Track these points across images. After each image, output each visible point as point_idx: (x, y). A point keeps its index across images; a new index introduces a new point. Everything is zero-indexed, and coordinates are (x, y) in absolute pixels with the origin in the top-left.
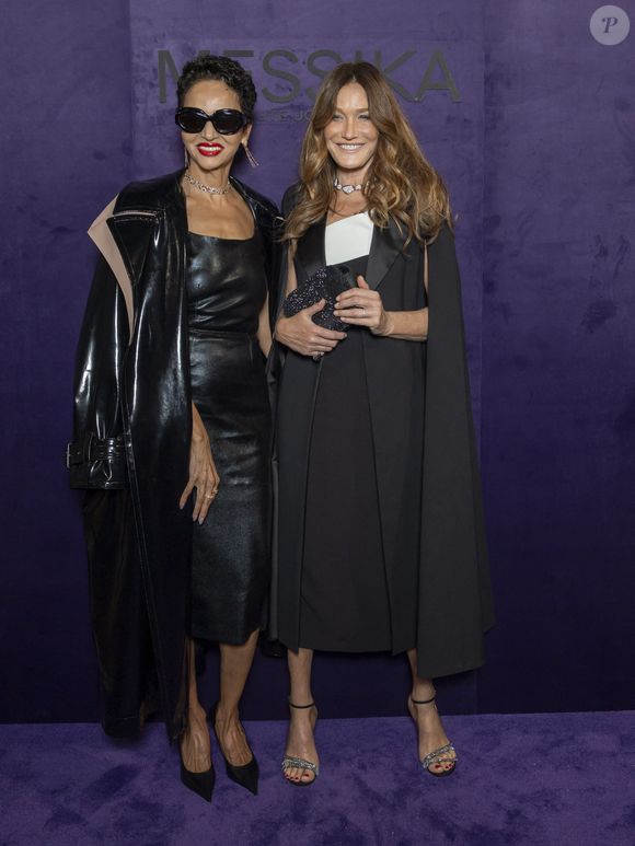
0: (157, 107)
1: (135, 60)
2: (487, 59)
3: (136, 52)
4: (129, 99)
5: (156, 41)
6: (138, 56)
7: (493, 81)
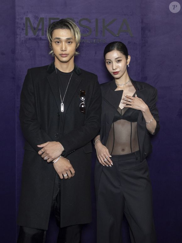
0: (24, 37)
1: (17, 20)
2: (142, 22)
3: (17, 17)
4: (14, 34)
5: (25, 14)
6: (18, 19)
7: (144, 29)
